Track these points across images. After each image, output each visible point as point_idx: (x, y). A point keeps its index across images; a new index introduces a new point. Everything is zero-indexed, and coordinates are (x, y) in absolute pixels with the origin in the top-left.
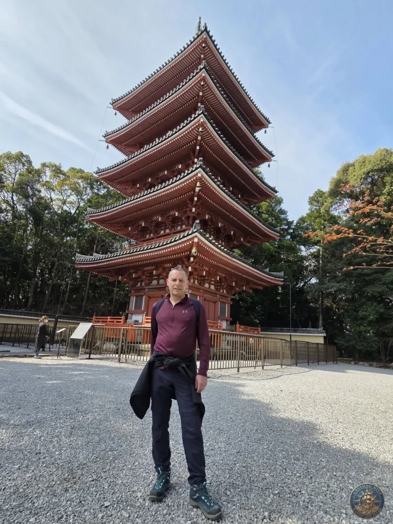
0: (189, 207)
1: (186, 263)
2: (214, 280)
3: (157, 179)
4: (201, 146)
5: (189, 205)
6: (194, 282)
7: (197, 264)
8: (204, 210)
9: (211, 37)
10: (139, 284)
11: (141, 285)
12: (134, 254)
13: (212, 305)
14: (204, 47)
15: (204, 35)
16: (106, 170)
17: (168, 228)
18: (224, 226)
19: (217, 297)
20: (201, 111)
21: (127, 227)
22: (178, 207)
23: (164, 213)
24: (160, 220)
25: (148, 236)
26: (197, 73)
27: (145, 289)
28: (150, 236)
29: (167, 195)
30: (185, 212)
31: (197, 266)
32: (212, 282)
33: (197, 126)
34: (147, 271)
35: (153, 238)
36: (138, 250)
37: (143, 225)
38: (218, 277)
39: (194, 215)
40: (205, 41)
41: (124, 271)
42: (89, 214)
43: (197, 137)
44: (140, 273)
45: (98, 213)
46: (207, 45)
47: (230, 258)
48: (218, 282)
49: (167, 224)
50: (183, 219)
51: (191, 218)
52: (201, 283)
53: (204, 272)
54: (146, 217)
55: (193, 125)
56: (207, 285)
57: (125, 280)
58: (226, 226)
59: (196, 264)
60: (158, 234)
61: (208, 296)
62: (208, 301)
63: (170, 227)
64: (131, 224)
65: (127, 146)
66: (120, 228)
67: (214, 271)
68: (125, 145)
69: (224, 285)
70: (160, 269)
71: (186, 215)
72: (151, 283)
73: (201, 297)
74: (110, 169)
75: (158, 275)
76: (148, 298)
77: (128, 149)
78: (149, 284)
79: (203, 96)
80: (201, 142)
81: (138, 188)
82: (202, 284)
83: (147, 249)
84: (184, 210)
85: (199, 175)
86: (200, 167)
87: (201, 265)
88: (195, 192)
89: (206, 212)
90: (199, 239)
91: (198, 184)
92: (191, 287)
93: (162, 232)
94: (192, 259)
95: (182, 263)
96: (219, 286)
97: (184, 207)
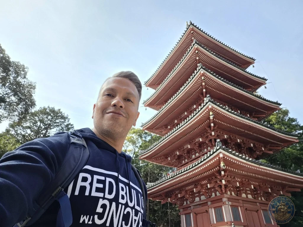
0: (209, 132)
1: (218, 177)
2: (249, 189)
4: (206, 88)
5: (209, 131)
6: (231, 194)
7: (229, 177)
8: (221, 132)
9: (195, 26)
10: (185, 202)
11: (187, 203)
12: (175, 177)
13: (255, 214)
14: (193, 33)
15: (191, 27)
16: (147, 123)
17: (197, 152)
18: (243, 141)
19: (257, 205)
20: (200, 67)
21: (167, 158)
22: (200, 135)
23: (191, 142)
24: (189, 147)
25: (183, 162)
26: (192, 48)
27: (190, 207)
28: (185, 161)
29: (190, 127)
30: (207, 137)
31: (229, 179)
32: (248, 192)
33: (200, 77)
34: (189, 190)
35: (188, 163)
36: (178, 174)
37: (178, 154)
38: (252, 186)
39: (214, 137)
40: (192, 30)
41: (171, 193)
42: (140, 154)
43: (202, 84)
44: (183, 193)
45: (146, 152)
46: (194, 31)
47: (258, 166)
48: (255, 191)
49: (195, 149)
50: (207, 142)
52: (237, 193)
53: (238, 183)
54: (179, 148)
55: (197, 77)
56: (244, 195)
57: (173, 201)
58: (245, 140)
59: (227, 176)
60: (191, 159)
61: (247, 205)
62: (250, 211)
64: (169, 156)
65: (157, 105)
66: (163, 160)
67: (247, 180)
68: (156, 105)
69: (260, 193)
70: (199, 187)
71: (208, 139)
72: (195, 200)
73: (242, 208)
74: (149, 121)
75: (199, 192)
76: (195, 214)
77: (158, 107)
78: (193, 201)
79: (199, 59)
80: (205, 86)
81: (169, 129)
82: (239, 195)
83: (184, 171)
84: (206, 136)
85: (210, 107)
86: (209, 101)
87: (233, 177)
88: (210, 120)
89: (224, 133)
90: (223, 154)
91: (211, 113)
92: (229, 199)
93: (194, 156)
94: (223, 173)
95: (215, 177)
96: (255, 194)
97: (205, 133)
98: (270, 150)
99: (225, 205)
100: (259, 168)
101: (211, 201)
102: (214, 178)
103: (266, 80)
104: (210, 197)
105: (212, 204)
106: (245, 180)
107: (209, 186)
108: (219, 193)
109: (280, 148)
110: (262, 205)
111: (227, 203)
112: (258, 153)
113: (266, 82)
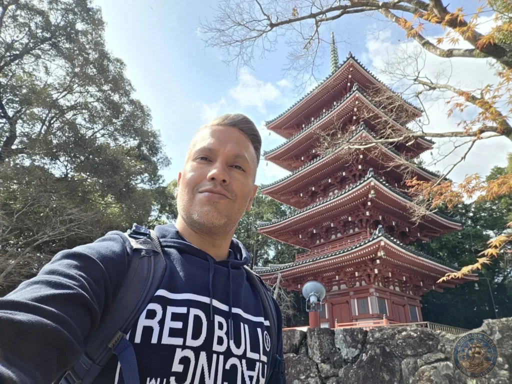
0: (361, 211)
1: (370, 265)
2: (397, 280)
3: (320, 186)
4: (364, 154)
5: (362, 210)
6: (379, 285)
8: (375, 212)
13: (401, 308)
14: (352, 70)
15: (351, 61)
18: (397, 223)
19: (404, 299)
21: (297, 235)
22: (350, 212)
23: (335, 219)
24: (332, 226)
25: (318, 242)
26: (350, 95)
28: (320, 242)
30: (358, 216)
31: (381, 268)
32: (396, 284)
34: (326, 277)
37: (315, 232)
38: (404, 277)
39: (366, 218)
40: (352, 65)
41: (302, 279)
42: (260, 227)
45: (270, 225)
46: (355, 68)
47: (416, 257)
48: (403, 283)
49: (339, 228)
50: (356, 222)
51: (365, 221)
52: (385, 285)
53: (390, 273)
54: (316, 225)
56: (392, 287)
58: (399, 223)
60: (329, 239)
61: (395, 299)
62: (397, 304)
63: (342, 231)
64: (302, 232)
67: (398, 271)
68: (282, 160)
69: (410, 286)
70: (342, 275)
71: (360, 218)
72: (332, 289)
73: (389, 300)
74: (275, 184)
75: (339, 280)
76: (331, 305)
77: (286, 163)
78: (329, 291)
79: (357, 111)
80: (363, 151)
81: (302, 197)
82: (387, 286)
84: (356, 215)
85: (372, 184)
86: (372, 176)
87: (384, 266)
88: (367, 197)
89: (378, 213)
90: (385, 242)
91: (372, 192)
92: (377, 290)
93: (333, 237)
94: (378, 261)
95: (365, 265)
96: (404, 287)
97: (356, 211)
98: (426, 236)
99: (371, 297)
100: (416, 259)
101: (354, 291)
102: (363, 265)
103: (434, 143)
104: (353, 287)
105: (355, 294)
106: (397, 271)
107: (357, 274)
108: (366, 283)
109: (438, 235)
110: (410, 299)
111: (375, 294)
112: (411, 238)
113: (433, 146)
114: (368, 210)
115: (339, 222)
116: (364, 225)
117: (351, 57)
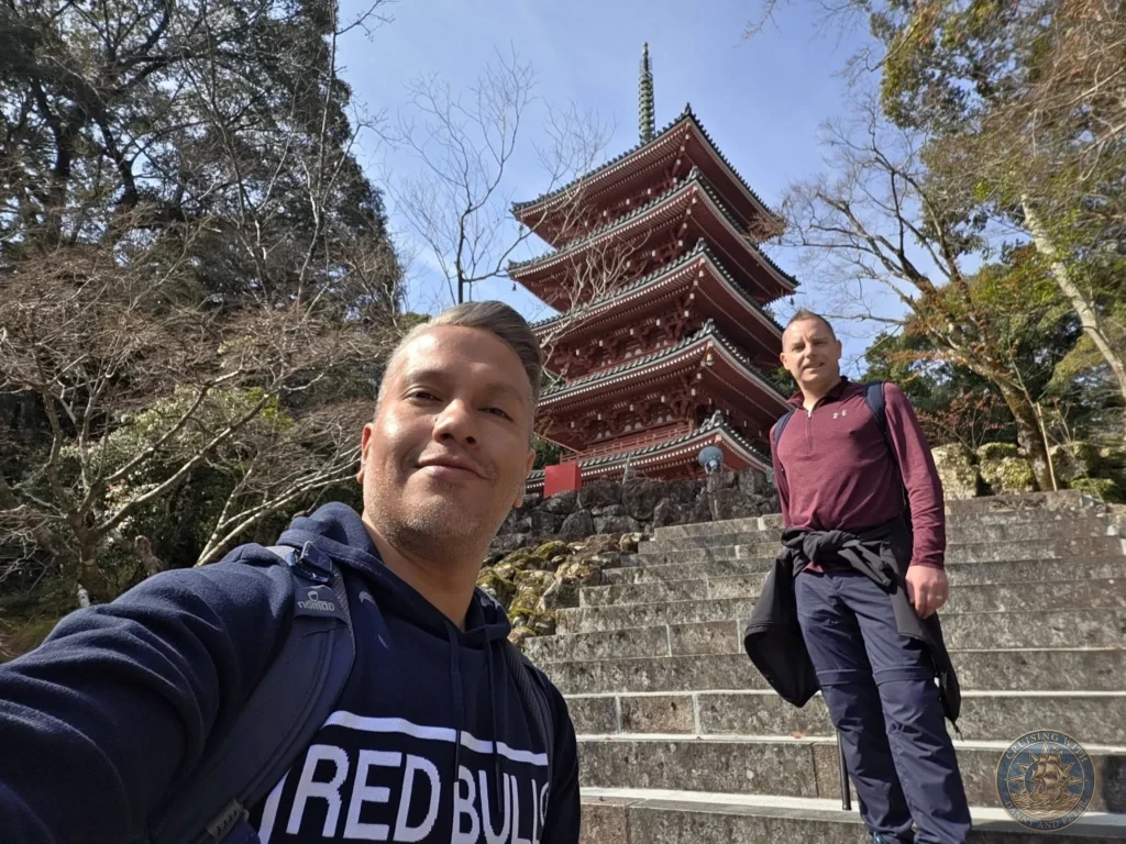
3: (611, 340)
5: (685, 386)
8: (703, 391)
9: (697, 123)
14: (689, 140)
15: (688, 122)
17: (640, 421)
23: (635, 399)
24: (631, 409)
25: (600, 436)
28: (604, 436)
33: (695, 268)
35: (612, 439)
37: (600, 418)
39: (690, 399)
40: (689, 131)
46: (694, 137)
50: (671, 406)
51: (685, 403)
54: (604, 406)
55: (688, 267)
58: (735, 413)
60: (620, 432)
63: (645, 420)
64: (571, 418)
71: (678, 400)
79: (691, 215)
80: (698, 288)
84: (673, 393)
85: (710, 345)
86: (711, 332)
88: (699, 365)
89: (707, 394)
90: (722, 437)
91: (709, 357)
93: (628, 428)
97: (673, 388)
103: (797, 283)
113: (797, 289)
114: (696, 386)
115: (642, 404)
116: (683, 411)
117: (690, 114)
